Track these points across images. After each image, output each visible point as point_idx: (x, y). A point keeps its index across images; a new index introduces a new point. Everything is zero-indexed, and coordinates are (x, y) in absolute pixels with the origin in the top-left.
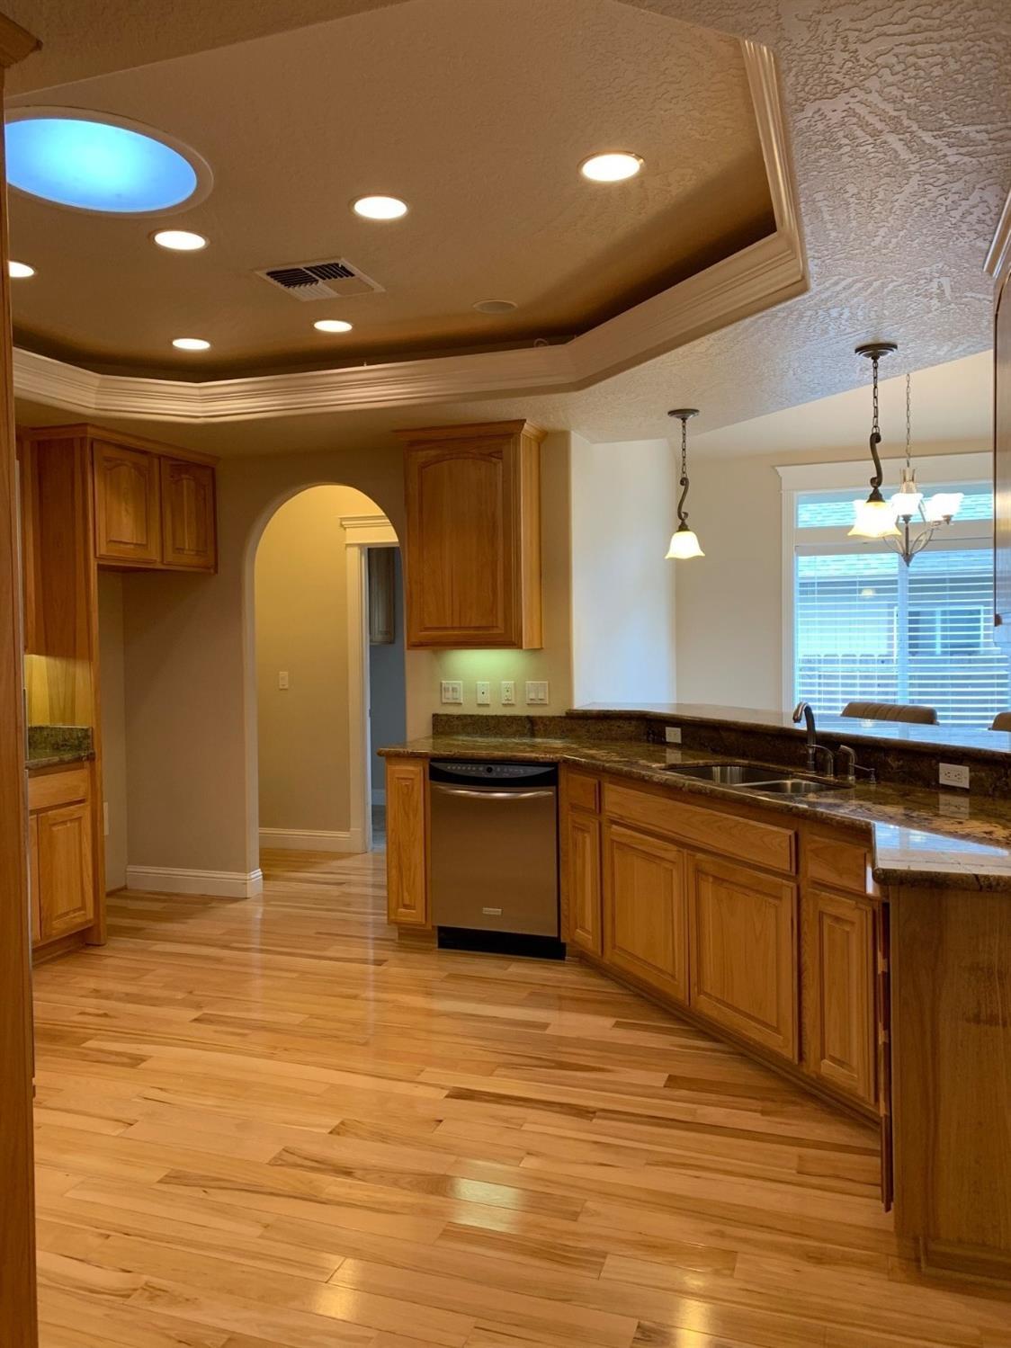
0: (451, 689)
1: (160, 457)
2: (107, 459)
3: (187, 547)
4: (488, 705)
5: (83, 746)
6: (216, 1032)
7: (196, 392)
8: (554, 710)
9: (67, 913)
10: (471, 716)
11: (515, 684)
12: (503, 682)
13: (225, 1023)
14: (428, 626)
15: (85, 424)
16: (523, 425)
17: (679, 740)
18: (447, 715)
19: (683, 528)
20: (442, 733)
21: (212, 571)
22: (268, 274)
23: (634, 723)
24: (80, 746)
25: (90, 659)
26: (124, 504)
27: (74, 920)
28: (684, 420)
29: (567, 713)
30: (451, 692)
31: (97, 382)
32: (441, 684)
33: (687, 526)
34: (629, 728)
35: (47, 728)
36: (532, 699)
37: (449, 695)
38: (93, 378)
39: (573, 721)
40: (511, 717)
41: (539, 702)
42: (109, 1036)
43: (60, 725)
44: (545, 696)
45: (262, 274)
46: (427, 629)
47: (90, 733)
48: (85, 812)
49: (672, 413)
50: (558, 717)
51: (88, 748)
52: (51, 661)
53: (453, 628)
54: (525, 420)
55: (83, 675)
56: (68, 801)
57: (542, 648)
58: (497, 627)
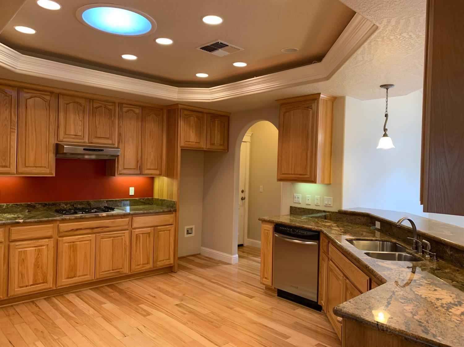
0: (297, 197)
1: (207, 113)
2: (186, 115)
3: (216, 143)
4: (310, 205)
5: (174, 207)
6: (179, 311)
7: (209, 91)
8: (335, 209)
9: (163, 260)
10: (303, 208)
11: (320, 197)
12: (316, 196)
13: (184, 308)
14: (283, 173)
15: (178, 104)
16: (320, 95)
17: (379, 228)
18: (295, 207)
19: (385, 135)
20: (293, 214)
21: (226, 151)
22: (201, 48)
23: (365, 218)
24: (173, 207)
25: (177, 179)
26: (191, 130)
27: (166, 263)
28: (387, 89)
29: (338, 211)
30: (297, 199)
31: (177, 90)
32: (294, 195)
33: (387, 134)
34: (363, 219)
35: (166, 200)
36: (326, 204)
37: (296, 199)
38: (176, 88)
39: (341, 214)
40: (317, 210)
41: (329, 205)
42: (148, 304)
43: (169, 199)
44: (331, 203)
45: (199, 49)
46: (283, 174)
47: (175, 203)
48: (172, 228)
49: (382, 86)
50: (335, 212)
51: (174, 208)
52: (168, 179)
53: (292, 174)
54: (320, 93)
55: (175, 184)
56: (165, 224)
57: (330, 184)
58: (307, 175)
